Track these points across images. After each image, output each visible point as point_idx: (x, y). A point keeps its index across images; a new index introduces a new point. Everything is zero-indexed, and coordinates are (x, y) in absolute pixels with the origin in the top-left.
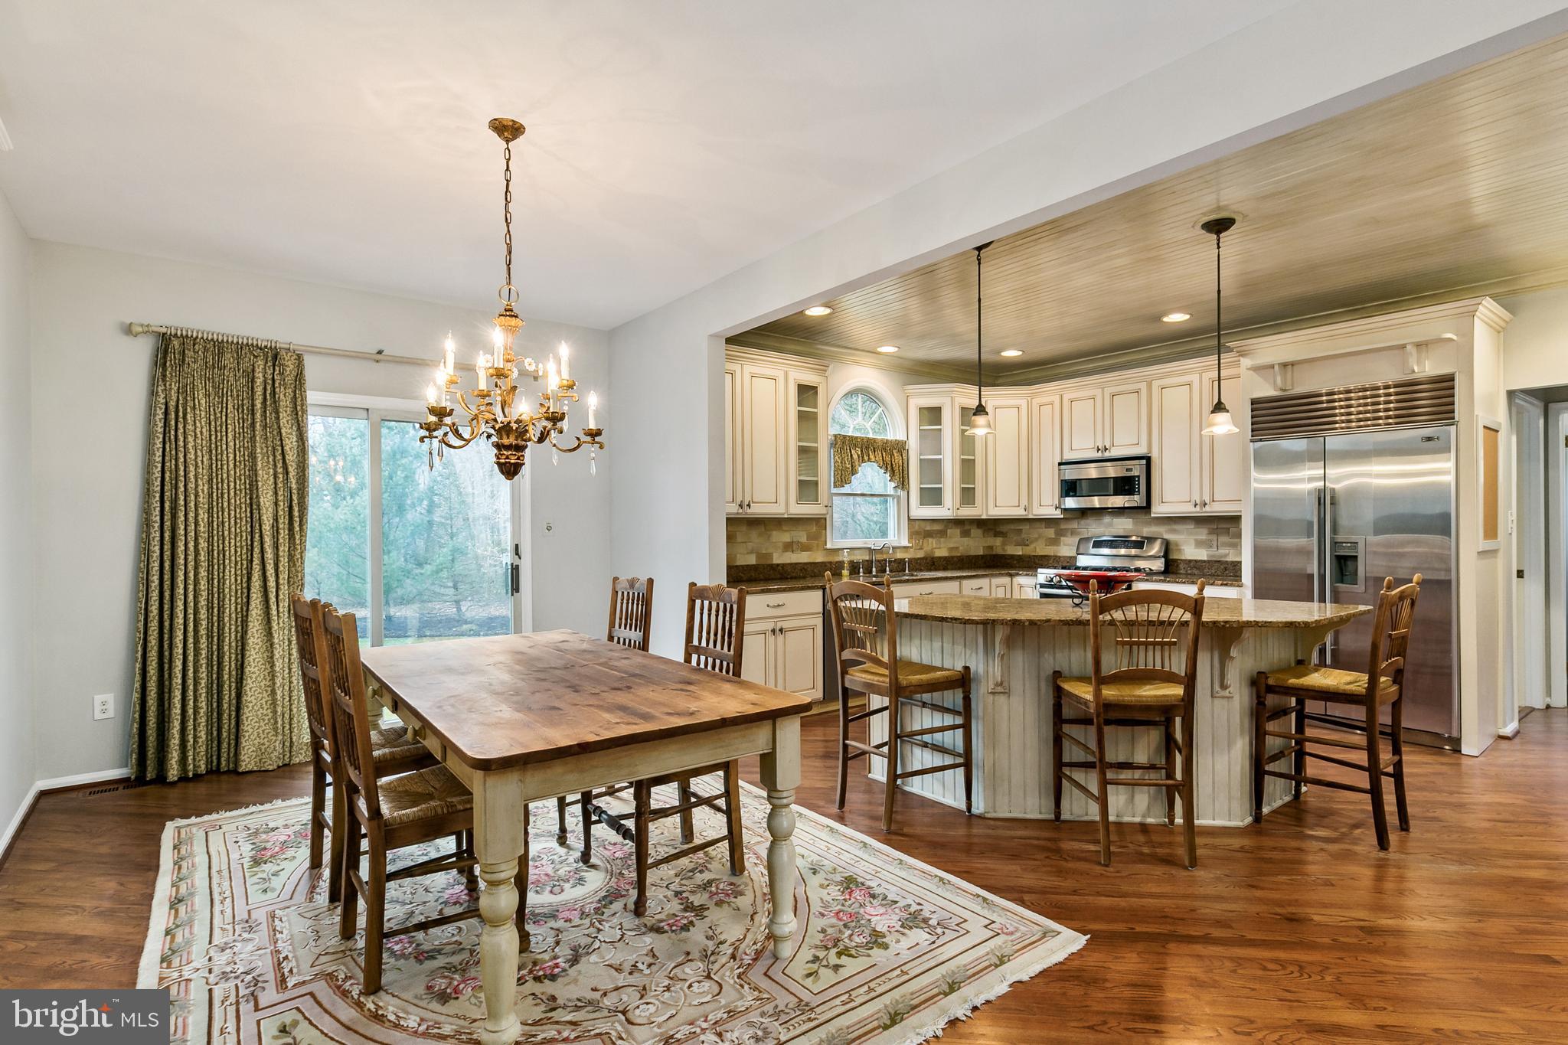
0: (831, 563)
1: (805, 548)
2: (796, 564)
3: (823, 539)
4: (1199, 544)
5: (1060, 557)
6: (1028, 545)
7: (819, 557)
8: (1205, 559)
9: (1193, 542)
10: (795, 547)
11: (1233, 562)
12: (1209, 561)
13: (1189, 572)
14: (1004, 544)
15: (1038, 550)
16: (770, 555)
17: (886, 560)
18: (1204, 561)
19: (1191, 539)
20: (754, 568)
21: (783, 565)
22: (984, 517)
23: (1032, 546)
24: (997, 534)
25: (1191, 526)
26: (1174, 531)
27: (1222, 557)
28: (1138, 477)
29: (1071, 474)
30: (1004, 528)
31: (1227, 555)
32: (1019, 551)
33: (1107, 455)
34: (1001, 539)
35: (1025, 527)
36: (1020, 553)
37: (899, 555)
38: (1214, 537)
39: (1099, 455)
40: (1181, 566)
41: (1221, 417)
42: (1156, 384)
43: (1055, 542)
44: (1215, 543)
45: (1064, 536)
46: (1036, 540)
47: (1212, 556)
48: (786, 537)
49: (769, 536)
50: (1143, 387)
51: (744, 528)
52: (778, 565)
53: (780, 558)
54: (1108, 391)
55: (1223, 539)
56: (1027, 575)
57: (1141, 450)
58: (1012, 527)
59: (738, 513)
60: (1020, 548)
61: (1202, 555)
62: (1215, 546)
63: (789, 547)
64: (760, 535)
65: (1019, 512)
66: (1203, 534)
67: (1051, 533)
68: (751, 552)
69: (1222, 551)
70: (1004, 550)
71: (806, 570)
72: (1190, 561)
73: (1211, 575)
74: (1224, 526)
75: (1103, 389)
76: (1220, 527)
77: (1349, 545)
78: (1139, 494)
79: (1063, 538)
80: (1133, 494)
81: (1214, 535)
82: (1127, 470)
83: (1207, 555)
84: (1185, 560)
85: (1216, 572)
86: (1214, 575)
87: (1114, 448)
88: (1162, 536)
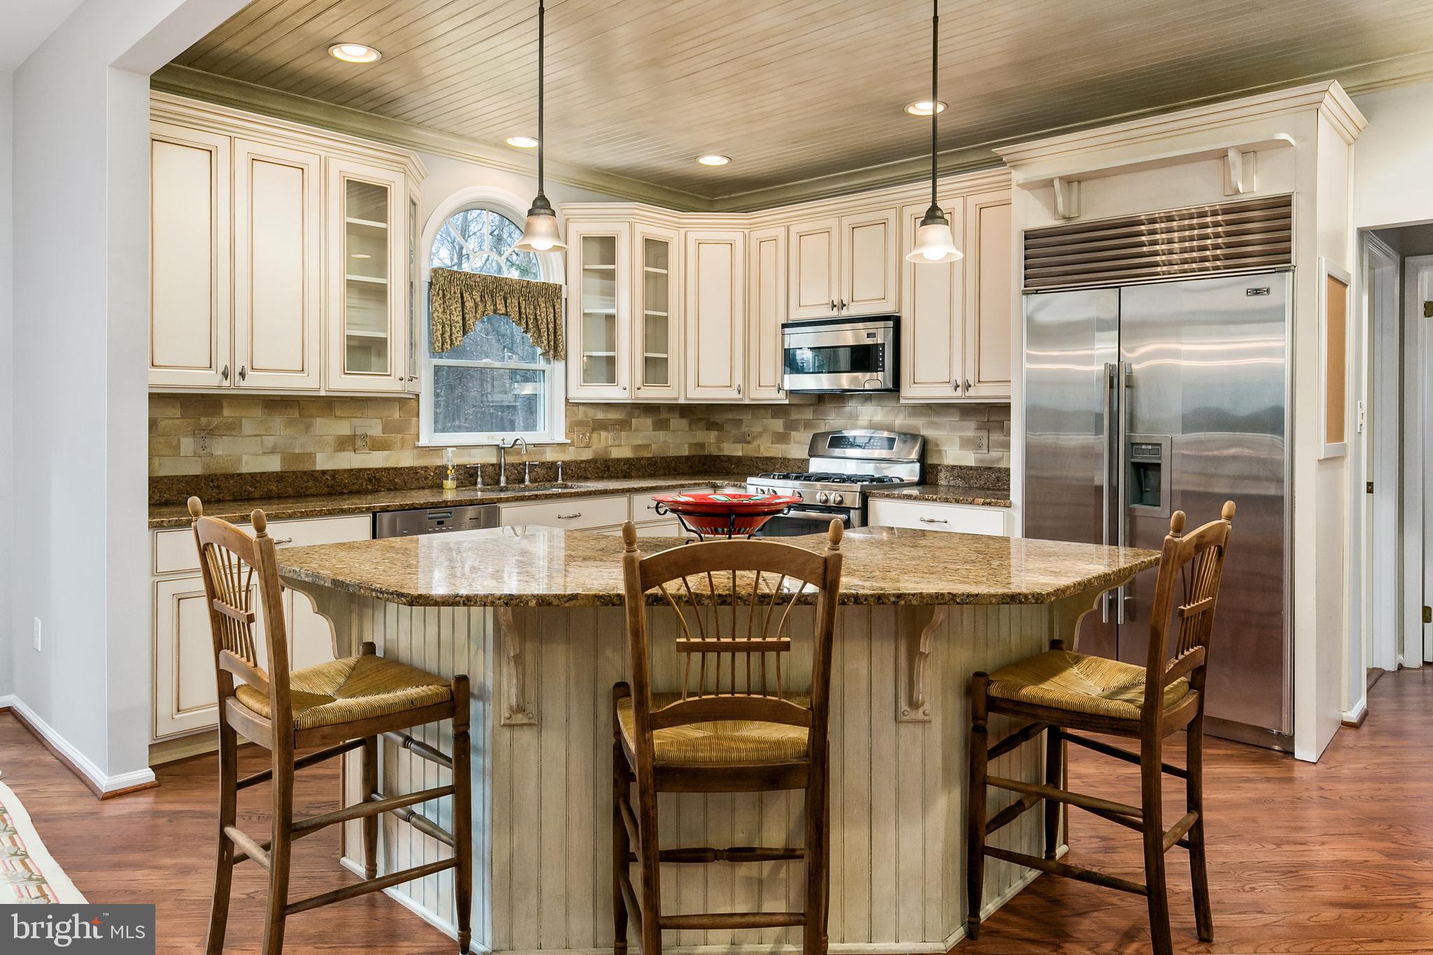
0: (426, 468)
1: (377, 445)
2: (360, 470)
3: (413, 431)
4: (966, 443)
5: (789, 460)
6: (749, 443)
7: (405, 459)
8: (973, 464)
9: (957, 440)
10: (359, 443)
12: (977, 468)
13: (951, 482)
14: (719, 440)
15: (762, 449)
16: (311, 457)
17: (525, 465)
18: (971, 468)
19: (955, 438)
20: (279, 477)
21: (334, 473)
22: (682, 401)
23: (755, 443)
24: (711, 426)
25: (955, 418)
26: (935, 425)
27: (993, 462)
28: (883, 345)
30: (719, 418)
31: (1000, 460)
32: (736, 450)
33: (845, 313)
34: (716, 433)
35: (747, 417)
36: (740, 454)
37: (550, 456)
38: (984, 434)
39: (834, 314)
40: (942, 475)
41: (936, 232)
42: (907, 212)
43: (782, 438)
44: (985, 442)
45: (796, 429)
46: (760, 434)
47: (981, 461)
48: (344, 428)
49: (308, 427)
51: (258, 412)
52: (324, 472)
53: (325, 461)
54: (847, 221)
55: (996, 437)
57: (887, 308)
58: (730, 416)
59: (220, 387)
60: (740, 446)
61: (968, 459)
62: (985, 447)
63: (346, 443)
64: (290, 423)
66: (969, 429)
67: (778, 425)
68: (273, 451)
69: (994, 454)
70: (720, 449)
71: (378, 480)
72: (953, 467)
73: (979, 488)
74: (996, 419)
75: (840, 218)
76: (991, 419)
77: (1150, 447)
78: (883, 371)
79: (793, 433)
80: (877, 371)
81: (984, 431)
82: (869, 335)
83: (975, 459)
84: (948, 466)
85: (985, 483)
86: (983, 488)
87: (854, 304)
88: (919, 431)
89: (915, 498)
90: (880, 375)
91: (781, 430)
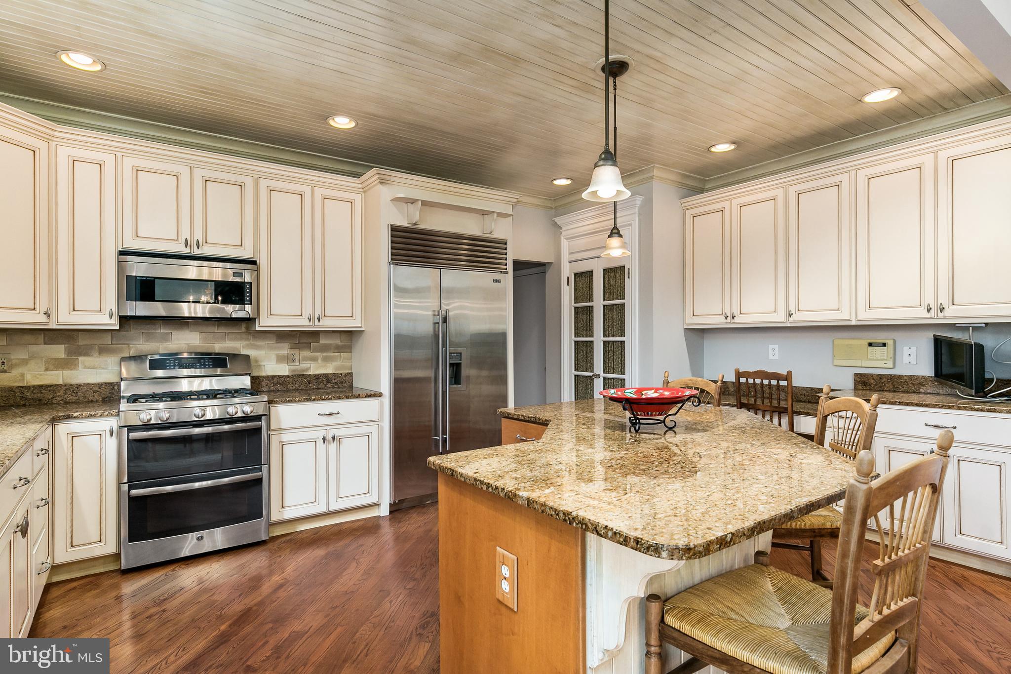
4: (281, 359)
6: (5, 371)
8: (287, 374)
9: (274, 358)
11: (316, 375)
12: (293, 376)
13: (272, 388)
18: (288, 376)
19: (273, 355)
23: (14, 373)
25: (272, 342)
26: (257, 348)
27: (304, 371)
28: (250, 283)
29: (141, 269)
31: (309, 369)
33: (197, 252)
38: (296, 352)
39: (186, 251)
40: (263, 383)
42: (263, 183)
44: (297, 358)
46: (25, 362)
47: (293, 371)
50: (248, 181)
54: (199, 172)
55: (306, 353)
57: (246, 253)
61: (284, 370)
62: (297, 361)
66: (284, 349)
69: (304, 365)
72: (273, 377)
73: (294, 390)
74: (305, 341)
75: (192, 169)
76: (301, 341)
77: (455, 355)
78: (251, 304)
79: (81, 359)
80: (244, 304)
81: (297, 350)
82: (235, 274)
83: (289, 370)
84: (268, 377)
85: (299, 386)
86: (298, 390)
87: (207, 245)
88: (240, 351)
89: (314, 400)
90: (248, 308)
91: (62, 355)
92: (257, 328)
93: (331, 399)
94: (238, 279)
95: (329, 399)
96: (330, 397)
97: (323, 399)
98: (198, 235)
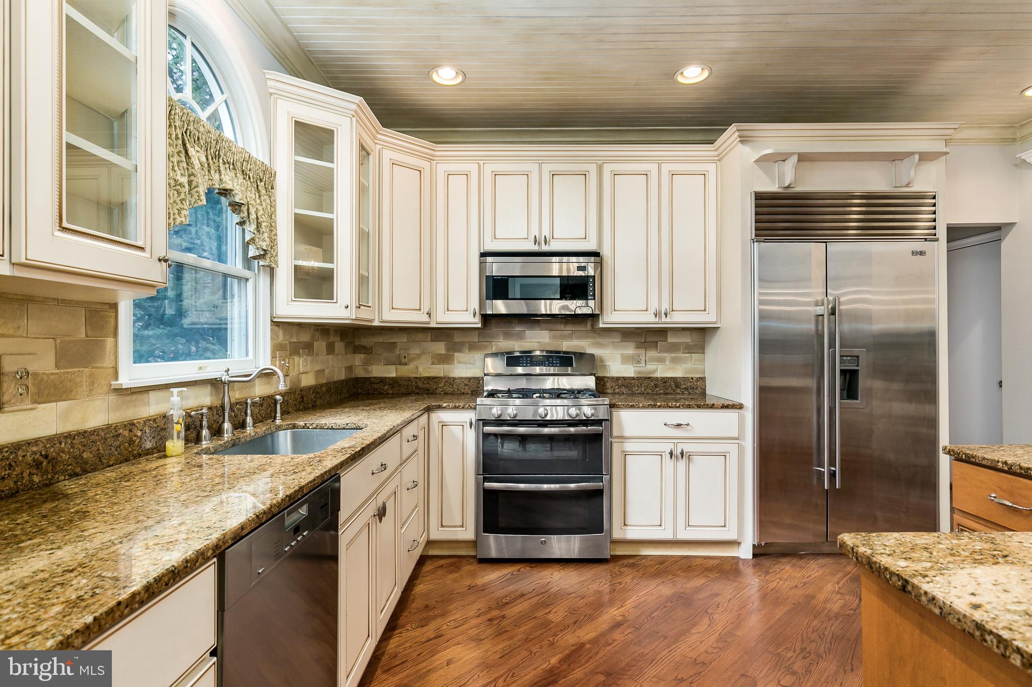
3: (108, 362)
4: (626, 359)
5: (454, 379)
6: (406, 364)
8: (632, 375)
9: (619, 357)
11: (663, 378)
12: (638, 378)
13: (617, 390)
14: (366, 363)
15: (421, 369)
18: (633, 378)
19: (618, 355)
22: (376, 323)
23: (412, 366)
24: (357, 349)
25: (617, 340)
26: (600, 345)
27: (650, 373)
28: (591, 277)
29: (496, 268)
30: (367, 341)
31: (655, 371)
32: (391, 372)
34: (362, 356)
35: (402, 339)
36: (394, 375)
38: (642, 351)
39: (534, 248)
40: (608, 385)
42: (607, 169)
43: (446, 359)
44: (643, 358)
45: (460, 351)
46: (419, 356)
47: (639, 373)
50: (593, 169)
54: (547, 168)
55: (652, 353)
56: (455, 408)
57: (591, 246)
58: (380, 339)
60: (394, 367)
61: (628, 371)
62: (643, 362)
65: (417, 318)
66: (630, 350)
67: (440, 348)
69: (651, 367)
70: (367, 371)
72: (618, 379)
73: (639, 394)
74: (652, 340)
75: (540, 165)
76: (648, 340)
77: (849, 358)
78: (594, 299)
79: (456, 354)
80: (587, 299)
81: (642, 349)
82: (579, 268)
83: (635, 372)
84: (613, 378)
85: (645, 390)
86: (643, 394)
87: (553, 240)
88: (585, 350)
89: (659, 407)
90: (591, 303)
91: (443, 352)
92: (601, 325)
93: (679, 407)
94: (581, 273)
95: (677, 407)
96: (678, 404)
97: (670, 407)
98: (546, 232)
